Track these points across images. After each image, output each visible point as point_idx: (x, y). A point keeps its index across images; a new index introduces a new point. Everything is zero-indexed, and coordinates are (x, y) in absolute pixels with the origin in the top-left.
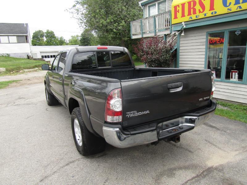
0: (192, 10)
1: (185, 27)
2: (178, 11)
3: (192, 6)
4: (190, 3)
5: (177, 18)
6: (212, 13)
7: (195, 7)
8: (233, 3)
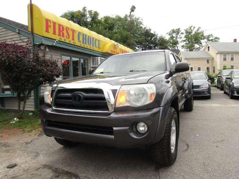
0: (61, 32)
1: (54, 44)
2: (50, 26)
3: (61, 30)
4: (59, 25)
5: (49, 33)
6: (73, 42)
7: (63, 32)
8: (82, 42)
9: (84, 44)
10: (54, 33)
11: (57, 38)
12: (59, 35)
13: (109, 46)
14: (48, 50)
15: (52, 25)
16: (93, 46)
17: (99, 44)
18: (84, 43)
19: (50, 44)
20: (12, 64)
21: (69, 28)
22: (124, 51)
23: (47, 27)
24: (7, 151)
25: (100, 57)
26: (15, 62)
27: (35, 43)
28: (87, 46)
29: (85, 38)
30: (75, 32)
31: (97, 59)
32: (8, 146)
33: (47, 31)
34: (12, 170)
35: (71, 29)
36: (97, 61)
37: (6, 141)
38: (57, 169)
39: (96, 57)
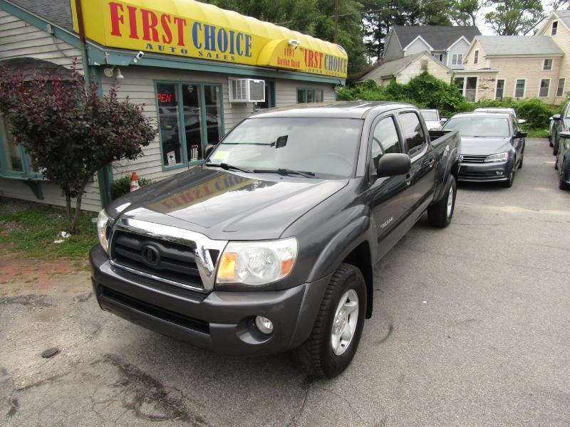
1: (135, 61)
2: (122, 19)
3: (150, 24)
4: (145, 13)
5: (120, 35)
6: (182, 51)
7: (156, 28)
8: (204, 46)
9: (210, 51)
10: (134, 35)
11: (140, 44)
12: (146, 37)
13: (273, 49)
14: (121, 76)
15: (126, 14)
16: (232, 52)
17: (248, 46)
18: (208, 49)
19: (125, 62)
20: (39, 129)
21: (168, 17)
22: (316, 53)
23: (116, 20)
24: (44, 318)
25: (249, 80)
26: (47, 124)
27: (91, 64)
28: (217, 56)
29: (210, 35)
30: (185, 25)
31: (244, 85)
32: (47, 305)
33: (116, 32)
34: (51, 361)
35: (175, 18)
36: (244, 89)
37: (44, 292)
38: (127, 366)
39: (241, 80)
